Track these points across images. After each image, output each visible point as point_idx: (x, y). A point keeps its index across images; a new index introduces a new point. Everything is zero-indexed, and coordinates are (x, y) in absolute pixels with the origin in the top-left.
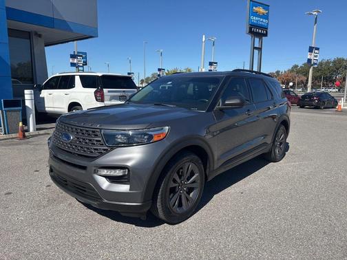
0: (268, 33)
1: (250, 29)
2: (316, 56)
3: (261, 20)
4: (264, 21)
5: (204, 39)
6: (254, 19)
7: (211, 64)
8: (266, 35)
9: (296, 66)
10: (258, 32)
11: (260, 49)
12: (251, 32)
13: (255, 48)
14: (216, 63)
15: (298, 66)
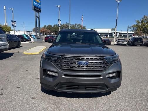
0: (41, 11)
1: (34, 8)
2: (60, 23)
3: (38, 5)
4: (39, 5)
5: (5, 8)
6: (36, 4)
7: (12, 21)
8: (40, 12)
9: (45, 26)
10: (37, 10)
11: (39, 18)
12: (34, 9)
13: (37, 17)
14: (15, 21)
15: (46, 26)
